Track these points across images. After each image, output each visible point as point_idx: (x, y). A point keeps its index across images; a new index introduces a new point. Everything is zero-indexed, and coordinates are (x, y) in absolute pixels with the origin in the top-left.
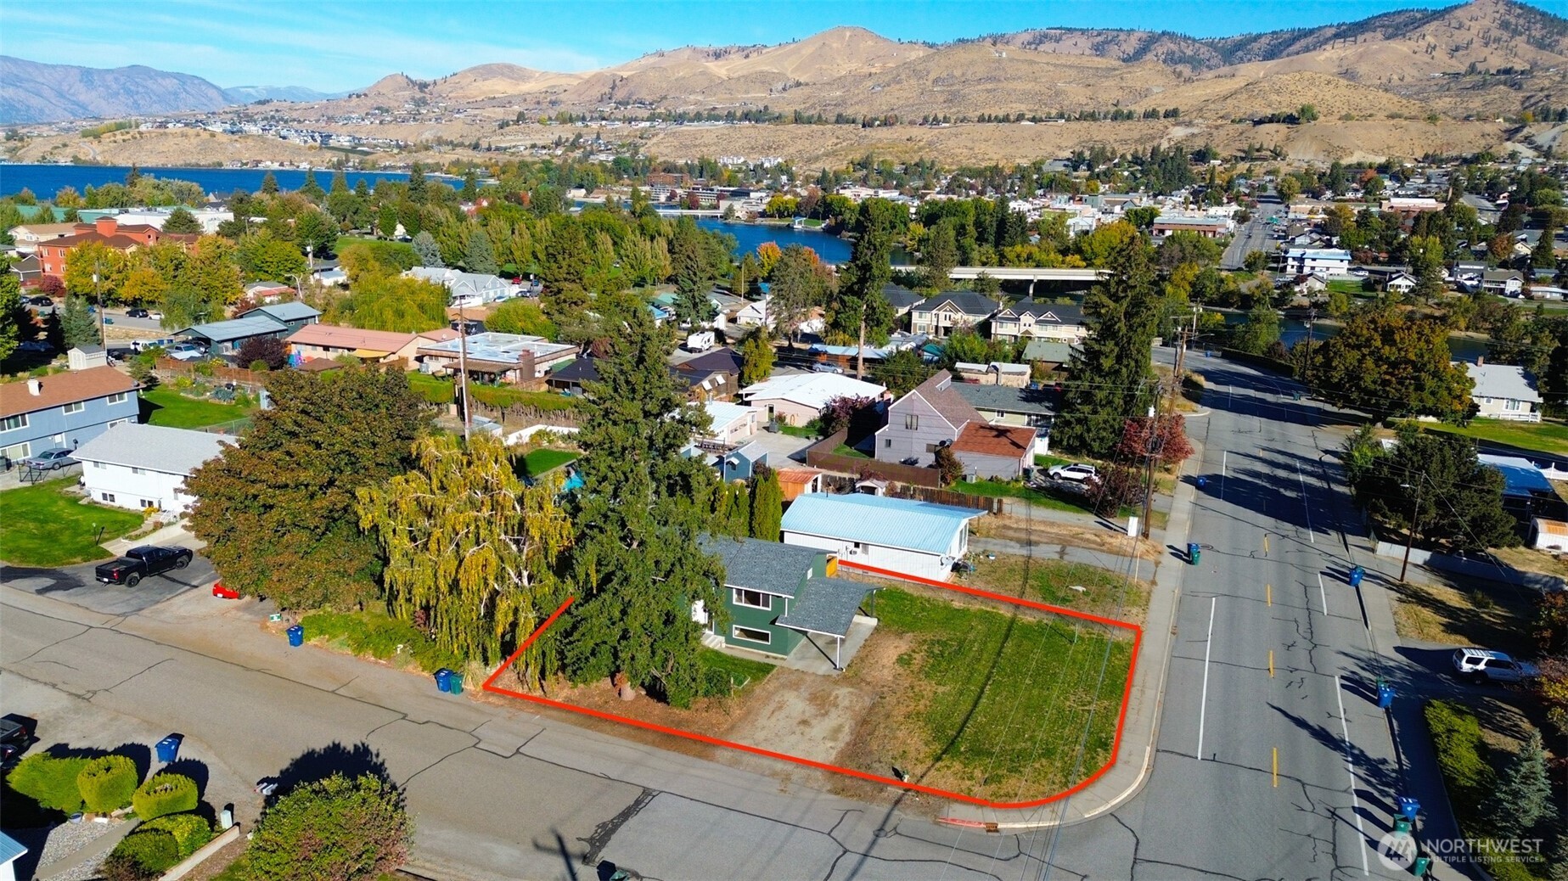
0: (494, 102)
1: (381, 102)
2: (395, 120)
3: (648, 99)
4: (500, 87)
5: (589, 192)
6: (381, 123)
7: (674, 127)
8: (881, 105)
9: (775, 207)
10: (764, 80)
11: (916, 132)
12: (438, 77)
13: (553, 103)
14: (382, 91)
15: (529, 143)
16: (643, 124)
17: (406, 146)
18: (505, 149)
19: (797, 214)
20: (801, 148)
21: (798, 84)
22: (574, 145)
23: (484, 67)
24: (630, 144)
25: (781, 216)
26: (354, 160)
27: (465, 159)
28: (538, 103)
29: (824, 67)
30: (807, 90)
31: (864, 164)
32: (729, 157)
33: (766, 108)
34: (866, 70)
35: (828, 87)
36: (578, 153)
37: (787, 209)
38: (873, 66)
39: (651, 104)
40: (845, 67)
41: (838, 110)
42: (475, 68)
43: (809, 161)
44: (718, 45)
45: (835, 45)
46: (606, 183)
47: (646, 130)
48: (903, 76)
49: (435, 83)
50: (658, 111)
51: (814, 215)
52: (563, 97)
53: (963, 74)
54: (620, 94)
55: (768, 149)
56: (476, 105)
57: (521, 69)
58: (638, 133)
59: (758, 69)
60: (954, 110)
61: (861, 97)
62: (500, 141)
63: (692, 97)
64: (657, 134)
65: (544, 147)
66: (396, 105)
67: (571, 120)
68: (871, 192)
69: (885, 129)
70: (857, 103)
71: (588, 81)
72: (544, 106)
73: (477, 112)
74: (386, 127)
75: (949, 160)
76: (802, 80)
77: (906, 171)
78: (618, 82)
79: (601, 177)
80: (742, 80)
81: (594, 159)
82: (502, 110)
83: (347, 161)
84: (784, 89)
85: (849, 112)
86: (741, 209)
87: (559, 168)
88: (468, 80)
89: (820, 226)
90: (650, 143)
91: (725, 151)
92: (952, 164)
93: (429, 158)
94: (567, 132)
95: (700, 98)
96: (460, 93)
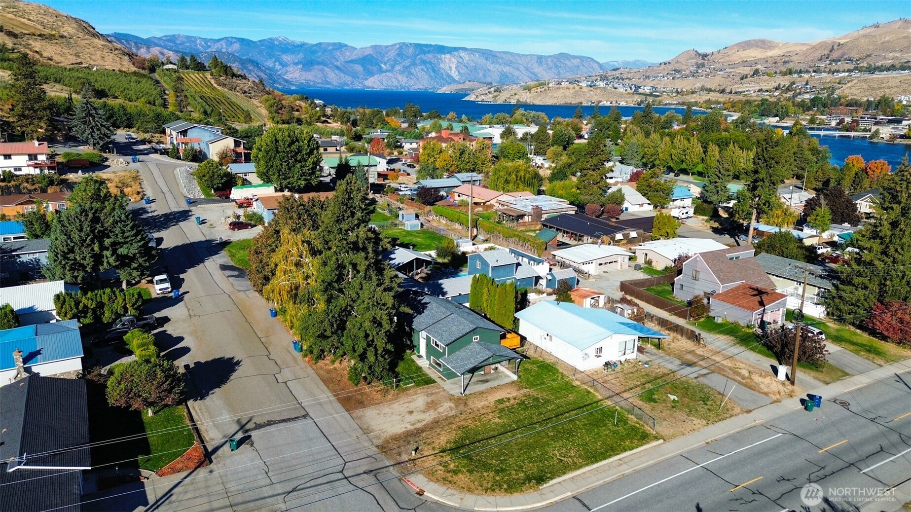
0: (746, 64)
1: (678, 67)
2: (682, 77)
3: (857, 57)
4: (753, 54)
5: (781, 119)
6: (673, 79)
7: (867, 76)
12: (715, 50)
13: (785, 62)
14: (679, 60)
15: (758, 88)
16: (843, 74)
17: (681, 92)
18: (742, 92)
22: (788, 89)
24: (829, 88)
26: (650, 100)
27: (714, 99)
28: (776, 63)
36: (790, 94)
39: (857, 60)
42: (740, 43)
47: (844, 78)
49: (713, 53)
50: (862, 65)
52: (794, 58)
54: (835, 55)
56: (733, 66)
57: (770, 42)
58: (838, 81)
62: (738, 88)
63: (891, 55)
64: (852, 81)
65: (767, 91)
66: (686, 68)
67: (792, 73)
71: (814, 47)
72: (779, 64)
73: (732, 70)
74: (675, 81)
78: (835, 47)
81: (800, 98)
82: (748, 68)
83: (646, 100)
86: (887, 132)
87: (773, 104)
88: (733, 51)
90: (845, 87)
91: (903, 92)
93: (692, 99)
94: (785, 81)
95: (898, 55)
96: (727, 59)
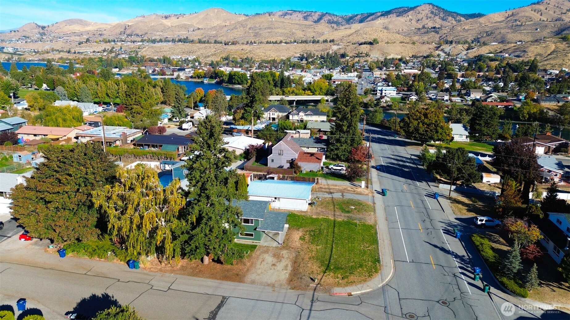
0: (75, 34)
1: (25, 34)
2: (32, 41)
3: (140, 33)
4: (77, 28)
5: (120, 70)
6: (26, 42)
7: (152, 45)
8: (230, 37)
9: (196, 75)
10: (185, 27)
11: (245, 47)
12: (50, 24)
13: (101, 35)
14: (25, 29)
15: (92, 50)
16: (139, 43)
17: (38, 52)
18: (82, 53)
19: (205, 77)
20: (202, 52)
21: (199, 29)
22: (111, 51)
23: (70, 20)
24: (134, 51)
25: (199, 78)
26: (16, 58)
27: (65, 57)
28: (94, 35)
29: (208, 22)
30: (202, 31)
31: (226, 59)
32: (174, 56)
33: (187, 37)
34: (224, 24)
35: (210, 30)
36: (113, 55)
37: (201, 75)
38: (226, 22)
39: (141, 36)
40: (216, 23)
41: (215, 39)
42: (65, 21)
43: (205, 57)
44: (167, 14)
45: (211, 15)
46: (126, 66)
47: (140, 45)
48: (238, 27)
49: (48, 26)
50: (144, 38)
51: (211, 77)
52: (104, 32)
53: (259, 26)
54: (128, 32)
55: (190, 53)
56: (67, 35)
57: (85, 21)
58: (137, 47)
59: (183, 23)
60: (257, 39)
61: (223, 34)
62: (80, 50)
63: (158, 33)
64: (145, 47)
65: (99, 52)
66: (32, 35)
67: (109, 41)
68: (231, 69)
69: (233, 46)
70: (222, 36)
71: (114, 26)
72: (97, 36)
73: (68, 38)
74: (28, 44)
75: (257, 57)
76: (200, 27)
77: (242, 61)
78: (127, 27)
79: (125, 64)
80: (177, 27)
81: (120, 57)
82: (79, 37)
83: (12, 58)
84: (193, 31)
85: (219, 39)
86: (183, 76)
87: (106, 60)
88: (63, 25)
89: (214, 81)
90: (143, 51)
91: (173, 53)
92: (258, 59)
93: (50, 56)
94: (108, 46)
95: (161, 33)
96: (60, 30)
